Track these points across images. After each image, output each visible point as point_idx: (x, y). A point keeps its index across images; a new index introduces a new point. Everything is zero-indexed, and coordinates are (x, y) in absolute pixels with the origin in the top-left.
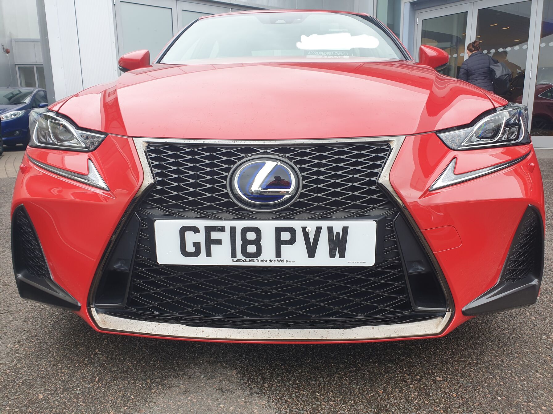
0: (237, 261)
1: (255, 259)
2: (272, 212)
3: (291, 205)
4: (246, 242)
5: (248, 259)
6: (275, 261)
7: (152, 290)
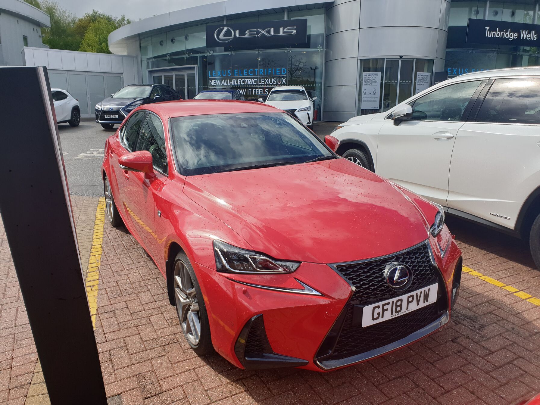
0: (393, 316)
1: (400, 313)
4: (397, 306)
5: (397, 314)
6: (406, 311)
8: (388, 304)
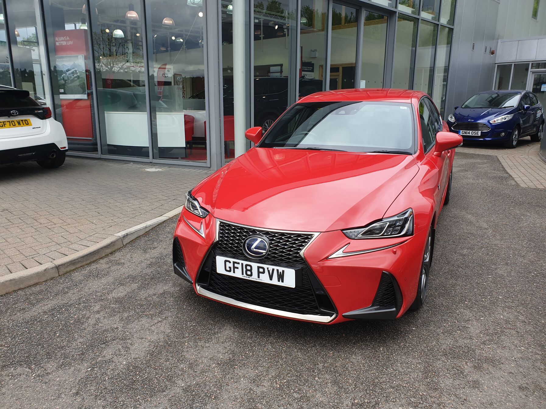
0: (243, 277)
1: (250, 277)
2: (257, 260)
3: (264, 258)
4: (247, 270)
5: (248, 277)
6: (257, 279)
7: (217, 281)
8: (239, 263)
